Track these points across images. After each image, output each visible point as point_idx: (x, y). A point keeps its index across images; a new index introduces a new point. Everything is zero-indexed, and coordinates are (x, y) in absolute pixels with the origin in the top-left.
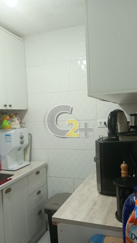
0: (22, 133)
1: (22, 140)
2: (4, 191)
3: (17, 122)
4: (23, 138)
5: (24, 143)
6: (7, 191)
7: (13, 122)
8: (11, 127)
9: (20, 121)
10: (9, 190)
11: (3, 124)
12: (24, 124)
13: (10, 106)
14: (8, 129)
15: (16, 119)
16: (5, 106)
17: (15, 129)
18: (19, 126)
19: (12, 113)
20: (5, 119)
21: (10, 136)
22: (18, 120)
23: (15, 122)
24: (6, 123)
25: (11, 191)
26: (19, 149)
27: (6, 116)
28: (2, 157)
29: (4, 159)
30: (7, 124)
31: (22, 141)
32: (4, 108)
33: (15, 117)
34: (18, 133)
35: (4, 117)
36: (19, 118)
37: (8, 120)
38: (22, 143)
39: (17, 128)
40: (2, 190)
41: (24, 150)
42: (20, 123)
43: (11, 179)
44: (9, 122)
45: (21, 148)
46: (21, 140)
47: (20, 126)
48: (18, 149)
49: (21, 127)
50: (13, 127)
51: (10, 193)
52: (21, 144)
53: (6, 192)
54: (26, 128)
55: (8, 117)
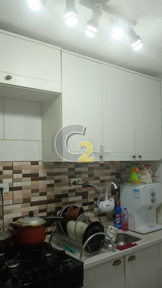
0: (153, 189)
1: (154, 197)
2: (127, 258)
3: (149, 175)
4: (155, 195)
5: (155, 201)
6: (131, 259)
7: (144, 175)
8: (140, 181)
9: (152, 173)
10: (133, 258)
11: (131, 178)
12: (157, 178)
13: (140, 157)
14: (137, 183)
15: (147, 172)
16: (134, 157)
17: (145, 183)
18: (150, 180)
19: (143, 165)
20: (133, 172)
21: (139, 191)
22: (150, 172)
23: (146, 175)
24: (135, 176)
25: (136, 259)
26: (150, 208)
27: (135, 168)
28: (130, 215)
29: (131, 218)
30: (137, 177)
31: (153, 199)
32: (132, 160)
33: (147, 169)
34: (148, 189)
35: (133, 170)
36: (150, 170)
37: (137, 172)
38: (153, 201)
39: (147, 182)
40: (124, 256)
41: (157, 209)
42: (152, 176)
43: (135, 245)
44: (138, 175)
45: (152, 207)
46: (152, 197)
47: (152, 179)
48: (148, 208)
49: (154, 181)
50: (143, 181)
51: (135, 261)
52: (152, 203)
53: (129, 260)
54: (160, 182)
55: (137, 169)
